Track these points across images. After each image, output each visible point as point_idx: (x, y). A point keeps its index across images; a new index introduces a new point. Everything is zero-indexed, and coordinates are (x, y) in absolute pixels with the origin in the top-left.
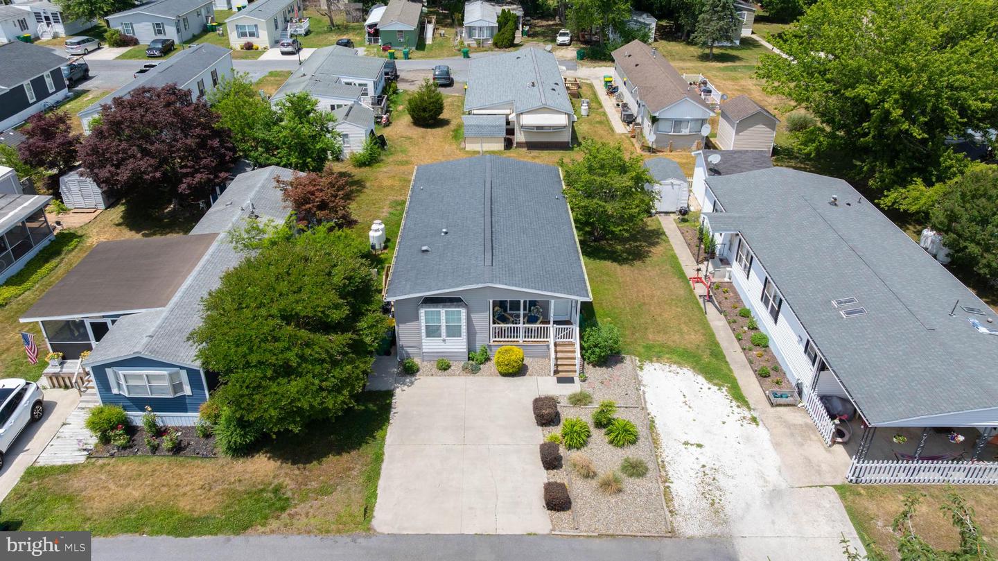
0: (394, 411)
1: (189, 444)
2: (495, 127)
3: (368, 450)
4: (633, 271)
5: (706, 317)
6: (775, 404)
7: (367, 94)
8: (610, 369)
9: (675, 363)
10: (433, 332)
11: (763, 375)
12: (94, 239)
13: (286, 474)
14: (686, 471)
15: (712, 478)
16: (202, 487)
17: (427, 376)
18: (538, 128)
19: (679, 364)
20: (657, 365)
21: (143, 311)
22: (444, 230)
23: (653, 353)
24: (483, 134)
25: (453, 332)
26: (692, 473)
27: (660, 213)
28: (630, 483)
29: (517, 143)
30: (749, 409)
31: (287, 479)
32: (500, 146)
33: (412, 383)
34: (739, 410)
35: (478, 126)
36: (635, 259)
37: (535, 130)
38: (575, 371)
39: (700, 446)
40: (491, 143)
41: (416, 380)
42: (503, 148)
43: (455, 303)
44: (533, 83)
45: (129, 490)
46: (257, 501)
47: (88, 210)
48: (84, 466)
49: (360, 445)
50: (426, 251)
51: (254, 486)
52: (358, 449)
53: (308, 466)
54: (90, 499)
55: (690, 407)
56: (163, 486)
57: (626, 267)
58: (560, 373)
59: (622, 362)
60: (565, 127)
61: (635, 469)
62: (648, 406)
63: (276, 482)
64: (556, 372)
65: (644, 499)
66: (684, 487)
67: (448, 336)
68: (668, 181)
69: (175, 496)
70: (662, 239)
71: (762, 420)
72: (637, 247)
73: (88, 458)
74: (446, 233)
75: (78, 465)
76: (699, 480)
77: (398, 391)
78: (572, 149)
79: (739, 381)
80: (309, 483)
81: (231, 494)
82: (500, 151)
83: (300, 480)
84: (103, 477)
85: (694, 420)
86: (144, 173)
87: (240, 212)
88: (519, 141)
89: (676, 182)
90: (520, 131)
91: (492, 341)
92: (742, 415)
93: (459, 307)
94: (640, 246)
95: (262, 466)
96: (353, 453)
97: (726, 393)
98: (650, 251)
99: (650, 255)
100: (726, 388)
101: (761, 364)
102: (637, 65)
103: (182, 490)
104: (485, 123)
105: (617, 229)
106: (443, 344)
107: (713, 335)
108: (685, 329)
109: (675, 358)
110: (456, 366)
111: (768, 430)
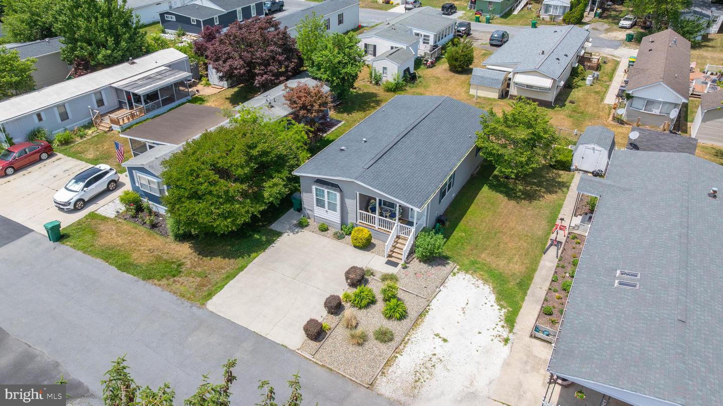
0: (273, 245)
1: (161, 226)
2: (495, 80)
3: (240, 261)
4: (515, 207)
5: (541, 256)
6: (533, 335)
7: (428, 43)
8: (430, 267)
9: (483, 279)
10: (320, 203)
11: (546, 312)
12: (210, 104)
13: (191, 258)
14: (418, 352)
15: (433, 364)
16: (149, 250)
17: (310, 231)
18: (528, 86)
19: (486, 281)
20: (468, 276)
21: (169, 144)
22: (364, 139)
23: (473, 268)
24: (485, 84)
25: (332, 207)
26: (421, 356)
27: (580, 170)
28: (373, 344)
29: (510, 95)
30: (511, 331)
31: (189, 261)
32: (495, 95)
33: (297, 233)
34: (501, 329)
35: (482, 77)
36: (524, 199)
37: (525, 88)
38: (401, 259)
39: (445, 340)
40: (489, 91)
41: (301, 231)
42: (497, 98)
43: (334, 188)
44: (543, 52)
45: (119, 239)
46: (166, 267)
47: (219, 87)
48: (112, 220)
49: (239, 257)
50: (343, 150)
51: (172, 259)
52: (236, 259)
53: (204, 258)
54: (102, 237)
55: (464, 313)
56: (134, 242)
57: (513, 203)
58: (393, 258)
59: (444, 266)
60: (550, 89)
61: (384, 337)
62: (434, 301)
63: (184, 261)
64: (390, 256)
65: (372, 357)
66: (407, 362)
67: (329, 209)
68: (592, 146)
69: (135, 249)
70: (562, 190)
71: (512, 343)
72: (537, 190)
73: (116, 216)
74: (365, 142)
75: (109, 218)
76: (422, 362)
77: (286, 235)
78: (553, 108)
79: (521, 310)
80: (197, 268)
81: (159, 259)
82: (494, 100)
83: (194, 264)
84: (114, 228)
85: (458, 323)
86: (236, 69)
87: (264, 101)
88: (512, 94)
89: (597, 147)
90: (514, 86)
91: (358, 222)
92: (500, 334)
93: (335, 190)
94: (539, 191)
95: (184, 250)
96: (232, 260)
97: (502, 314)
98: (543, 197)
99: (541, 199)
100: (506, 311)
101: (554, 303)
102: (650, 50)
103: (140, 248)
104: (487, 75)
105: (507, 171)
106: (326, 213)
107: (535, 270)
108: (516, 258)
109: (486, 276)
110: (332, 231)
111: (511, 352)
